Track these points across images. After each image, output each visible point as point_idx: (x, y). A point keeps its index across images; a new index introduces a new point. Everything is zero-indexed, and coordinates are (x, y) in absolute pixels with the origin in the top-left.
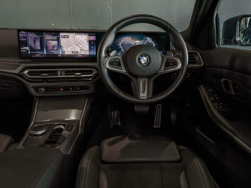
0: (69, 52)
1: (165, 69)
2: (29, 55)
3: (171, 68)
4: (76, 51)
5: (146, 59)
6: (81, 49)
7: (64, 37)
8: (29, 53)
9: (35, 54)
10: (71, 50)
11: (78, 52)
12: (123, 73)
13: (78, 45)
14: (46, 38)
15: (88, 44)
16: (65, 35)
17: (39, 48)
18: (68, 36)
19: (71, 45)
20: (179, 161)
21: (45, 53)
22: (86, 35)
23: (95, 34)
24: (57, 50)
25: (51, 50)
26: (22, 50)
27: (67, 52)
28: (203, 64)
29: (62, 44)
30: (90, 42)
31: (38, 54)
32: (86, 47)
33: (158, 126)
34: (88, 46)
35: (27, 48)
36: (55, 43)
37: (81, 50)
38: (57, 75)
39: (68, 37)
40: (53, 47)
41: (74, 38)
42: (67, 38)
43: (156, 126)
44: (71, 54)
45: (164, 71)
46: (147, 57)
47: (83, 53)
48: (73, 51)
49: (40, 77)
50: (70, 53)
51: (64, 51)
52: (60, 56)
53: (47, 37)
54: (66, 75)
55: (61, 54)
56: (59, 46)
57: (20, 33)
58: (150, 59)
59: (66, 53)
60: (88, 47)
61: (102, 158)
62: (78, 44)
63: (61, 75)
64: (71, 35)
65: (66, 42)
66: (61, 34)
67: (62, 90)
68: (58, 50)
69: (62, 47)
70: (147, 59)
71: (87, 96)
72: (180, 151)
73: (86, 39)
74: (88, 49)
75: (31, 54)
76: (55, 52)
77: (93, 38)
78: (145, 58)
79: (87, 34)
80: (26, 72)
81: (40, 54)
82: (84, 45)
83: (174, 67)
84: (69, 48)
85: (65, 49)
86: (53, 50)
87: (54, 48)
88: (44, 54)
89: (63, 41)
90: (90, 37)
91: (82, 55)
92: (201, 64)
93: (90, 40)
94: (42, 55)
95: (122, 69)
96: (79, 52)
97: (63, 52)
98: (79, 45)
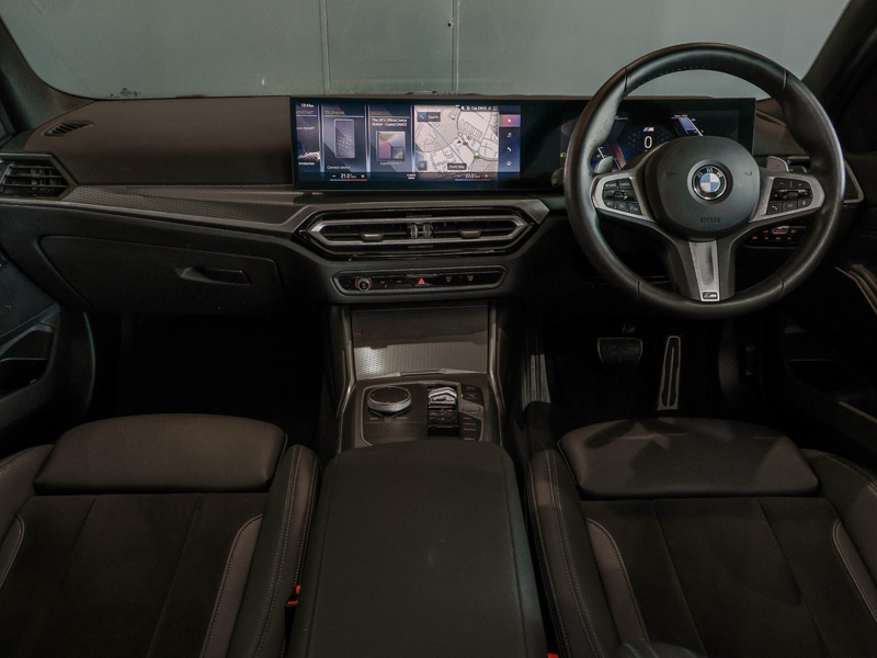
0: (439, 164)
1: (770, 211)
2: (323, 175)
3: (790, 206)
4: (459, 161)
5: (718, 180)
6: (477, 154)
7: (426, 118)
8: (322, 170)
9: (338, 174)
10: (445, 158)
11: (465, 165)
12: (645, 224)
13: (465, 144)
14: (372, 121)
15: (497, 138)
16: (428, 114)
17: (351, 154)
18: (439, 114)
19: (444, 144)
20: (816, 492)
21: (369, 170)
22: (491, 111)
23: (518, 108)
24: (403, 160)
25: (386, 160)
26: (303, 160)
27: (434, 165)
28: (861, 197)
29: (419, 140)
30: (503, 132)
31: (347, 172)
32: (491, 149)
33: (671, 405)
34: (497, 146)
35: (318, 155)
36: (399, 136)
37: (475, 157)
38: (408, 236)
39: (437, 118)
40: (393, 149)
41: (455, 122)
42: (435, 120)
43: (665, 404)
44: (446, 170)
45: (767, 217)
46: (720, 174)
47: (481, 167)
48: (451, 161)
49: (361, 243)
50: (443, 169)
51: (425, 163)
52: (411, 177)
53: (376, 120)
54: (434, 236)
55: (416, 173)
56: (410, 145)
57: (297, 107)
58: (728, 178)
59: (431, 169)
60: (496, 148)
61: (581, 484)
62: (467, 141)
63: (420, 236)
64: (446, 112)
65: (433, 134)
66: (419, 110)
67: (422, 282)
68: (407, 159)
69: (419, 149)
70: (721, 179)
71: (490, 301)
72: (811, 464)
73: (492, 123)
74: (497, 157)
75: (328, 174)
76: (397, 167)
77: (513, 120)
78: (714, 178)
79: (495, 108)
80: (318, 228)
81: (354, 174)
82: (483, 144)
83: (801, 204)
84: (440, 153)
85: (427, 157)
86: (392, 159)
87: (397, 152)
88: (365, 173)
89: (423, 132)
90: (505, 116)
91: (477, 173)
92: (857, 197)
93: (504, 126)
94: (358, 175)
95: (640, 213)
96: (468, 165)
97: (422, 165)
98: (470, 143)
